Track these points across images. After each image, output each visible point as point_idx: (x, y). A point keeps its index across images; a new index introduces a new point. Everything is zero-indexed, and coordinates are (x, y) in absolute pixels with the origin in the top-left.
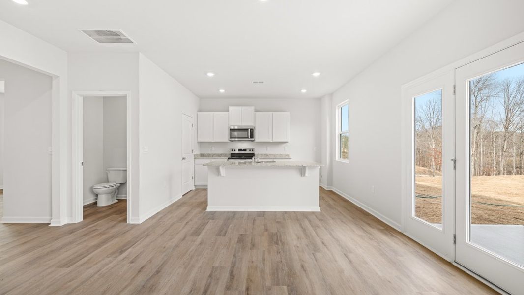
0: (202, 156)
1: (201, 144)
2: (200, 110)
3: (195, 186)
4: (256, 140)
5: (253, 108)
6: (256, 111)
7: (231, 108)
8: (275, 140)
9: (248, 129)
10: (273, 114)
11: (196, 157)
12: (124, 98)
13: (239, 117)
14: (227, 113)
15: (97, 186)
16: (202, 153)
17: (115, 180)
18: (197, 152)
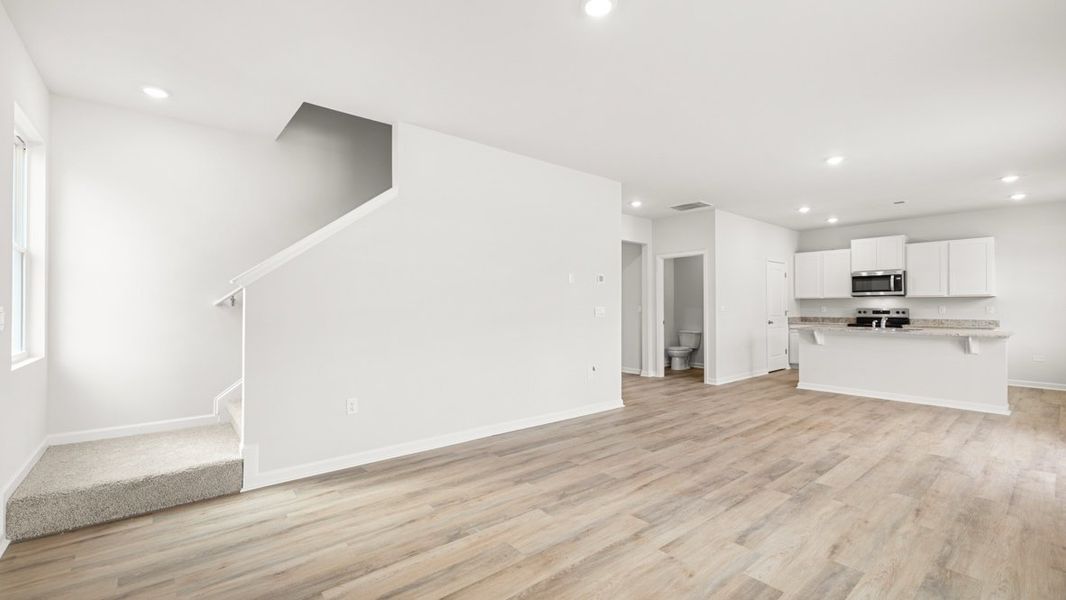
0: (804, 320)
1: (802, 302)
2: (798, 251)
3: (790, 364)
4: (910, 294)
5: (901, 239)
6: (910, 242)
7: (854, 242)
8: (954, 293)
9: (890, 276)
10: (949, 245)
11: (791, 321)
12: (700, 258)
13: (873, 256)
14: (848, 251)
15: (672, 348)
16: (803, 316)
17: (688, 343)
18: (796, 314)
